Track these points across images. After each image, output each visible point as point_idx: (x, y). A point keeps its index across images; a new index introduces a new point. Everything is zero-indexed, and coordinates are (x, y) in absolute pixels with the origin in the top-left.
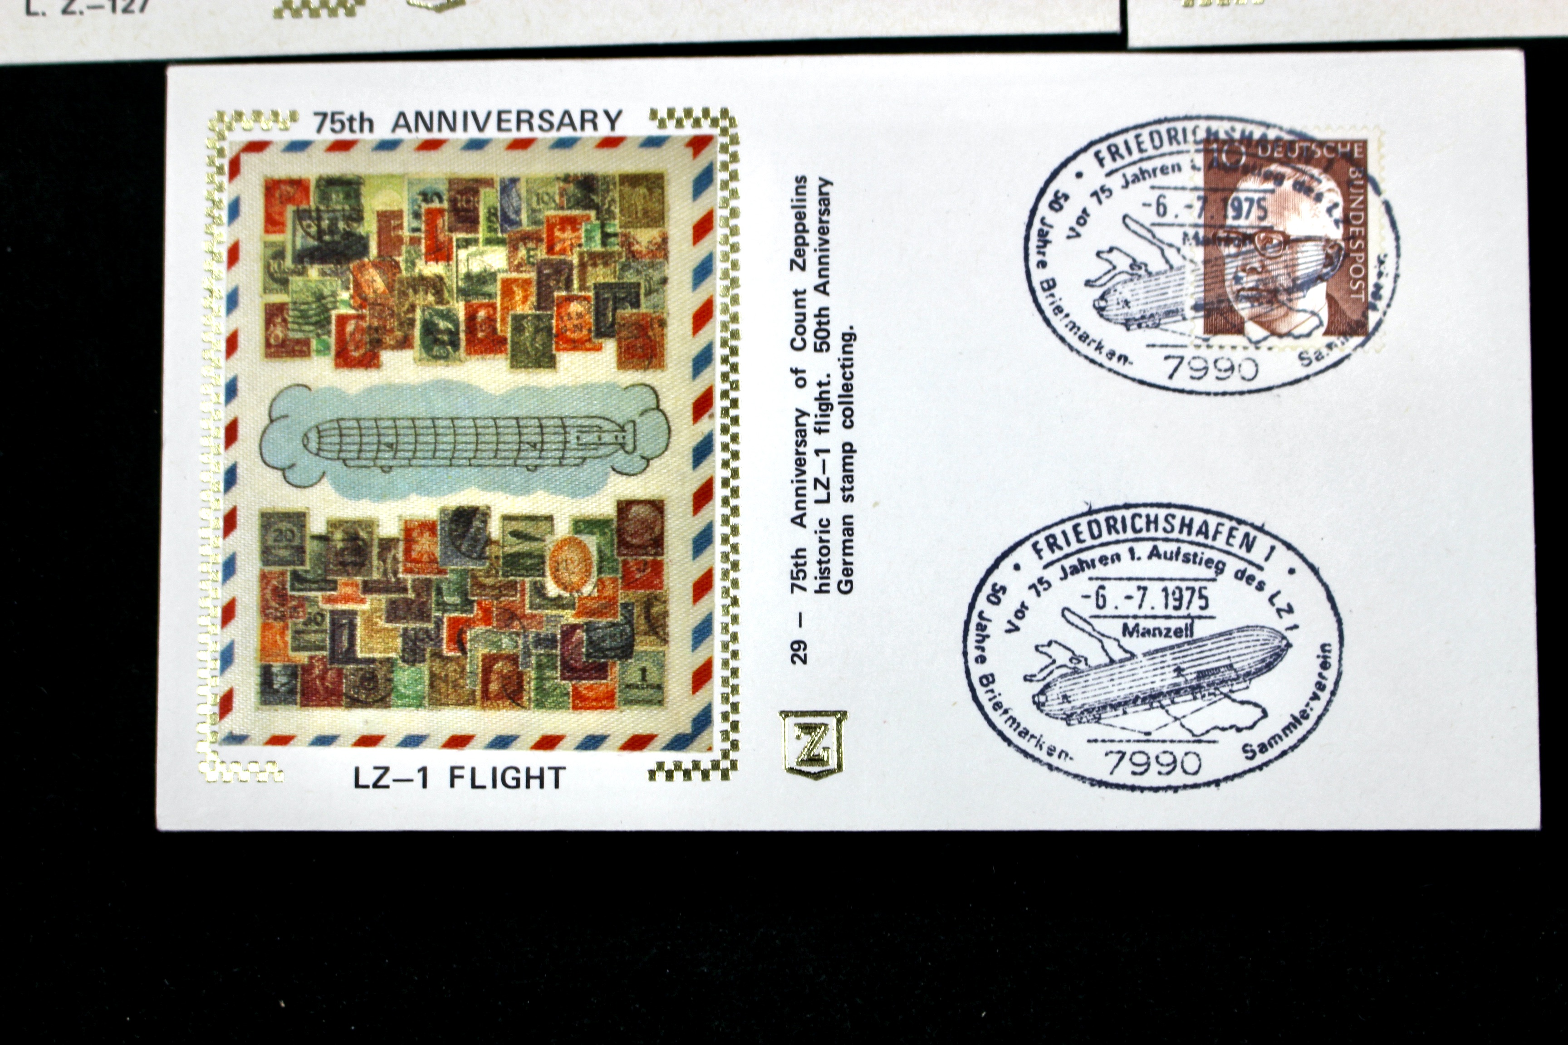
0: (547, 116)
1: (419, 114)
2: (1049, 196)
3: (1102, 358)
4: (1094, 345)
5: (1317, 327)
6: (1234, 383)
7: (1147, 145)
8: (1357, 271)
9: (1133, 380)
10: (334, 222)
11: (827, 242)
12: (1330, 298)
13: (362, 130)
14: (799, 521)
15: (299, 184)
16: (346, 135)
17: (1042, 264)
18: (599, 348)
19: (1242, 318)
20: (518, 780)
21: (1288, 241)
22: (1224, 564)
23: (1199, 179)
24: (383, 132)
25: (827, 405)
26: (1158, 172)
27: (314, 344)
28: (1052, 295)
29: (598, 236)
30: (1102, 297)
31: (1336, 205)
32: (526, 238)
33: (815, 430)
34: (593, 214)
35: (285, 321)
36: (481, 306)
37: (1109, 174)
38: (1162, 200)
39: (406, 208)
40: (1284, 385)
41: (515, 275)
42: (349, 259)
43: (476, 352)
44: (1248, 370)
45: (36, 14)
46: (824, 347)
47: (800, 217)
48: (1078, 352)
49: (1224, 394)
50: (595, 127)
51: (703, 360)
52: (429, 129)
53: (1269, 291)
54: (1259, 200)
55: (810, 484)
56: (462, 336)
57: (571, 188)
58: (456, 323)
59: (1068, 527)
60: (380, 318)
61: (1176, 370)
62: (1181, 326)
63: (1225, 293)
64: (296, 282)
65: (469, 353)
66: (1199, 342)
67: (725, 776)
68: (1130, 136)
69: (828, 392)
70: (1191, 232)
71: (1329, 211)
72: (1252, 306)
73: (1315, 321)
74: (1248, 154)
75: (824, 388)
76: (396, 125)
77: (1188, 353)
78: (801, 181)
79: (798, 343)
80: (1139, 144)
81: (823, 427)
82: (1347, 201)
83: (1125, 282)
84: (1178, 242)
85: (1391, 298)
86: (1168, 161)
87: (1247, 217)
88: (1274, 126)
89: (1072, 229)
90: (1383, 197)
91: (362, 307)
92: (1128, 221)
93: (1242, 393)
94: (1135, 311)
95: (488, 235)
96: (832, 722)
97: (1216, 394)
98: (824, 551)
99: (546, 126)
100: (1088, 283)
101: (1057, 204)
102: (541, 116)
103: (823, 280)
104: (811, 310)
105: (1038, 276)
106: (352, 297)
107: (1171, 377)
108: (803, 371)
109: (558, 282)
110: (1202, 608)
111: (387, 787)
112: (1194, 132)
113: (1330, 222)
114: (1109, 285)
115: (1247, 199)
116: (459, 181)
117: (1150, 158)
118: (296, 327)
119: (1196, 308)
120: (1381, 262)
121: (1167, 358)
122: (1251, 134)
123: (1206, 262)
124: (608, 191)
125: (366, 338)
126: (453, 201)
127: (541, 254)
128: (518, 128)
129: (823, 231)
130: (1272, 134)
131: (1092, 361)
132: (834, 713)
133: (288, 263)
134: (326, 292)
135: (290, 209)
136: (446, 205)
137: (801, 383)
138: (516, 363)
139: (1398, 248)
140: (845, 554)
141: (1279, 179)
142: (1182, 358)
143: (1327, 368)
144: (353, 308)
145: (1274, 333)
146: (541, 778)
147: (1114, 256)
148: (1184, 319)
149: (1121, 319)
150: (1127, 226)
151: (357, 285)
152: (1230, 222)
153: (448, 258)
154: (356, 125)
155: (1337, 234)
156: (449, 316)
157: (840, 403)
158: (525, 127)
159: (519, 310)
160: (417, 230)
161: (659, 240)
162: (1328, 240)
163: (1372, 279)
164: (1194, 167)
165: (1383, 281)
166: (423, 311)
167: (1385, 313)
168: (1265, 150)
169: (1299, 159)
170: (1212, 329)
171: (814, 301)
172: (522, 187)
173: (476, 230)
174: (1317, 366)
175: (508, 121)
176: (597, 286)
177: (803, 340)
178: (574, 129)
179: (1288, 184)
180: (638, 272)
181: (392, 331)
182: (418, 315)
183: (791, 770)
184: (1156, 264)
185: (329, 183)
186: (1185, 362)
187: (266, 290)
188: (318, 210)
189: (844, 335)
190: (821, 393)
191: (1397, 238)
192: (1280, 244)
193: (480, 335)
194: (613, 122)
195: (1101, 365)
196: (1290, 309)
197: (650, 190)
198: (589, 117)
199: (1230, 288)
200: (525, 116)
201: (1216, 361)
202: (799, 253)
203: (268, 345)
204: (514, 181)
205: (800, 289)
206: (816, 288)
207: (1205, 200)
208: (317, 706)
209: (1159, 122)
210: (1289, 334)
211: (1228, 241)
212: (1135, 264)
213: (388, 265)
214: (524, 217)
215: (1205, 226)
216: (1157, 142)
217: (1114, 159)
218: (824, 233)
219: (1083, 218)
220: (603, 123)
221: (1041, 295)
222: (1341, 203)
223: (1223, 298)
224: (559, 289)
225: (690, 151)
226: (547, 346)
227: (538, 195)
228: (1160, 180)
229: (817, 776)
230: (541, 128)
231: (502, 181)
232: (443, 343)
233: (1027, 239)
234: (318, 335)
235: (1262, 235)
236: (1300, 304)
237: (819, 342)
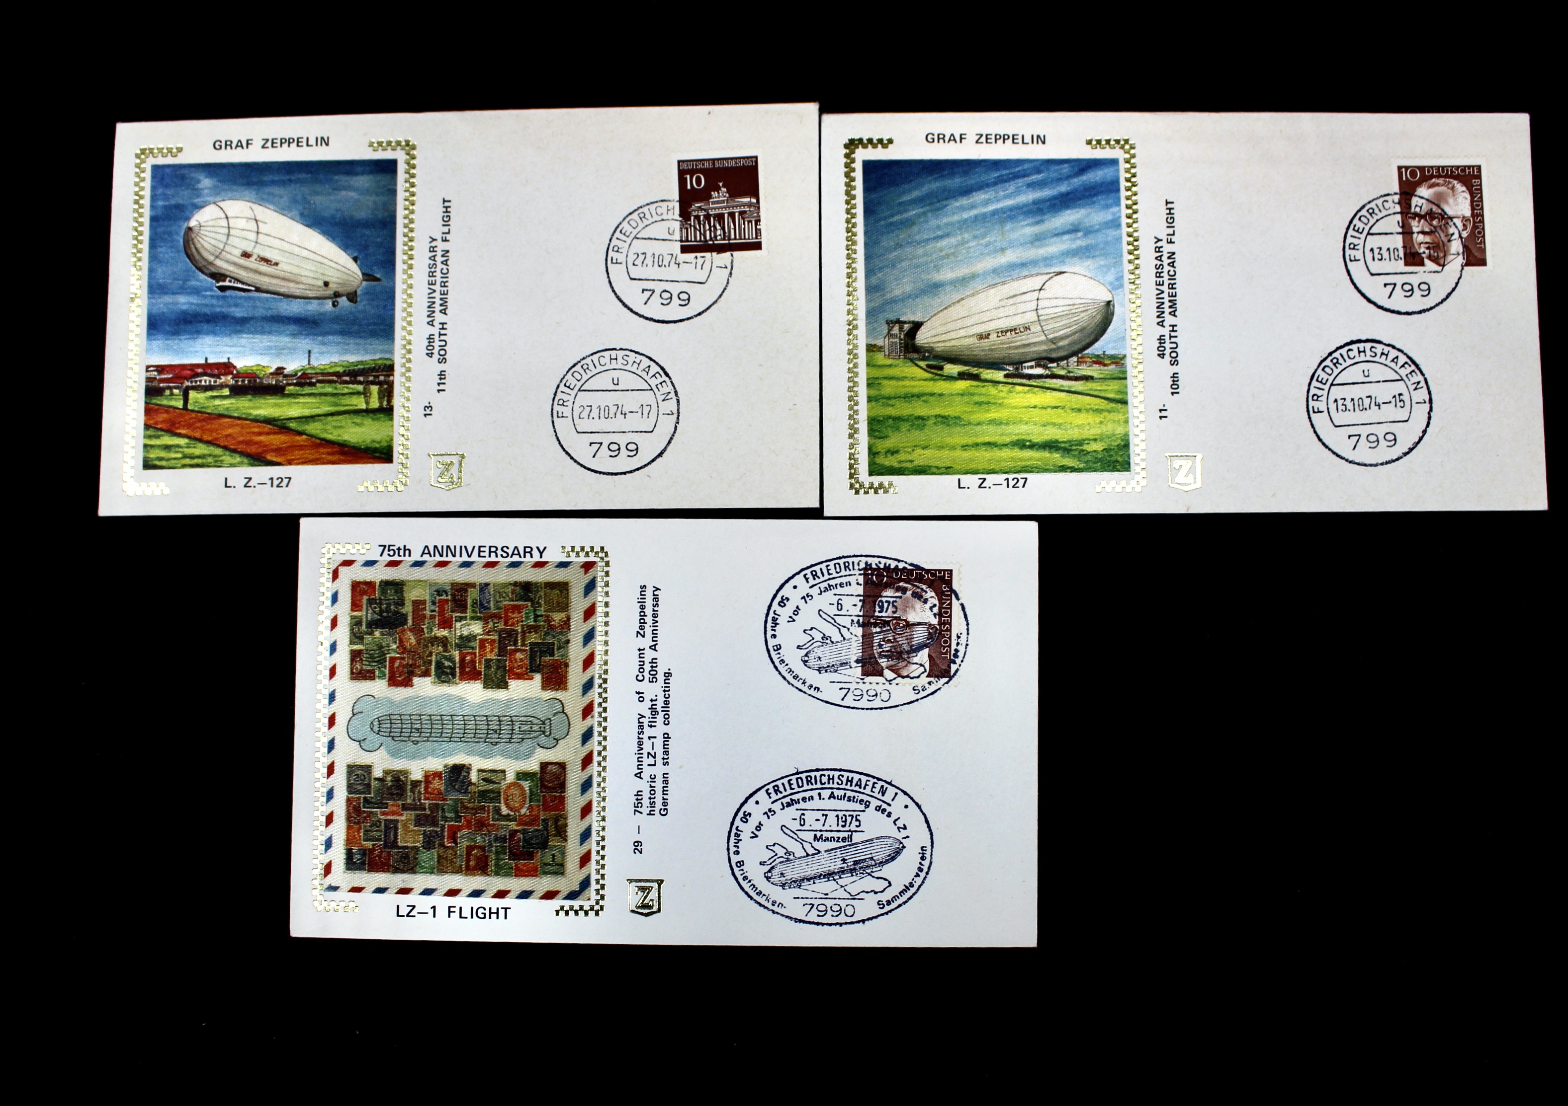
0: (505, 549)
1: (435, 547)
2: (778, 599)
3: (805, 689)
4: (801, 681)
5: (923, 673)
6: (877, 703)
7: (833, 571)
8: (945, 642)
9: (822, 701)
10: (389, 605)
11: (657, 622)
12: (930, 656)
13: (404, 555)
14: (639, 775)
15: (370, 584)
16: (396, 558)
17: (774, 636)
18: (531, 678)
19: (882, 667)
20: (485, 914)
21: (908, 625)
22: (870, 803)
23: (860, 590)
24: (416, 556)
25: (655, 712)
26: (838, 586)
27: (377, 672)
28: (779, 653)
29: (532, 617)
30: (806, 655)
31: (935, 605)
32: (493, 616)
33: (649, 726)
34: (529, 604)
35: (361, 659)
36: (468, 653)
37: (811, 587)
38: (840, 602)
39: (427, 598)
40: (905, 704)
41: (486, 637)
42: (396, 627)
43: (465, 679)
44: (885, 696)
45: (230, 487)
46: (654, 680)
47: (643, 608)
48: (793, 685)
49: (872, 709)
50: (532, 557)
51: (588, 686)
52: (441, 556)
53: (897, 652)
54: (894, 602)
55: (645, 755)
56: (457, 670)
57: (518, 589)
58: (454, 662)
59: (785, 781)
60: (413, 660)
61: (845, 695)
62: (849, 671)
63: (874, 654)
64: (368, 638)
65: (462, 679)
66: (859, 680)
67: (597, 914)
68: (823, 566)
69: (656, 705)
70: (856, 619)
71: (931, 608)
72: (888, 661)
73: (922, 669)
74: (887, 576)
75: (654, 703)
76: (423, 553)
77: (852, 687)
78: (643, 587)
79: (640, 678)
80: (828, 570)
81: (653, 724)
82: (941, 603)
83: (819, 647)
84: (849, 626)
85: (964, 657)
86: (844, 580)
87: (886, 612)
88: (902, 561)
89: (791, 617)
90: (960, 602)
91: (403, 653)
92: (821, 612)
93: (881, 709)
94: (824, 663)
95: (473, 615)
96: (655, 885)
97: (867, 709)
98: (653, 792)
99: (505, 555)
100: (799, 647)
101: (782, 604)
102: (502, 549)
103: (655, 643)
104: (647, 660)
105: (772, 642)
106: (398, 647)
107: (843, 699)
108: (643, 693)
109: (510, 641)
110: (857, 826)
111: (414, 916)
112: (858, 564)
113: (930, 614)
114: (810, 648)
115: (886, 601)
116: (458, 584)
117: (834, 578)
118: (367, 663)
119: (857, 661)
120: (959, 637)
121: (841, 689)
122: (890, 565)
123: (863, 636)
124: (538, 591)
125: (406, 670)
126: (453, 595)
127: (501, 626)
128: (490, 556)
129: (655, 616)
130: (901, 565)
131: (800, 690)
132: (656, 881)
133: (364, 627)
134: (384, 644)
135: (365, 598)
136: (449, 597)
137: (641, 699)
138: (486, 686)
139: (968, 629)
140: (664, 794)
141: (904, 590)
142: (849, 689)
143: (928, 695)
144: (398, 653)
145: (900, 676)
146: (497, 913)
147: (812, 632)
148: (851, 667)
149: (816, 667)
150: (821, 616)
151: (401, 641)
152: (877, 614)
153: (450, 627)
154: (402, 553)
155: (935, 621)
156: (451, 659)
157: (662, 711)
158: (493, 555)
159: (489, 657)
160: (434, 611)
161: (565, 619)
162: (930, 625)
163: (954, 647)
164: (858, 584)
165: (959, 648)
166: (436, 656)
167: (960, 665)
168: (897, 575)
169: (916, 580)
170: (866, 673)
171: (649, 655)
172: (491, 587)
173: (466, 612)
174: (923, 694)
175: (484, 552)
176: (531, 644)
177: (643, 676)
178: (520, 557)
179: (909, 593)
180: (554, 637)
181: (419, 666)
182: (434, 658)
183: (633, 911)
184: (836, 637)
185: (386, 584)
186: (851, 691)
187: (352, 643)
188: (380, 599)
189: (665, 673)
190: (652, 705)
191: (968, 624)
192: (903, 627)
193: (467, 670)
194: (541, 553)
195: (805, 693)
196: (909, 662)
197: (561, 591)
198: (528, 551)
199: (876, 651)
200: (493, 549)
201: (867, 691)
202: (642, 628)
203: (352, 673)
204: (487, 585)
205: (642, 648)
206: (650, 647)
207: (863, 601)
208: (377, 871)
209: (840, 558)
210: (908, 676)
211: (876, 625)
212: (824, 637)
213: (417, 630)
214: (492, 604)
215: (863, 616)
216: (838, 570)
217: (814, 579)
218: (655, 617)
219: (797, 611)
220: (536, 553)
221: (773, 653)
222: (938, 604)
223: (872, 656)
224: (510, 645)
225: (583, 570)
226: (504, 676)
227: (500, 593)
228: (839, 590)
229: (647, 915)
230: (502, 556)
231: (480, 584)
232: (447, 674)
233: (766, 622)
234: (379, 668)
235: (894, 622)
236: (915, 660)
237: (651, 677)
